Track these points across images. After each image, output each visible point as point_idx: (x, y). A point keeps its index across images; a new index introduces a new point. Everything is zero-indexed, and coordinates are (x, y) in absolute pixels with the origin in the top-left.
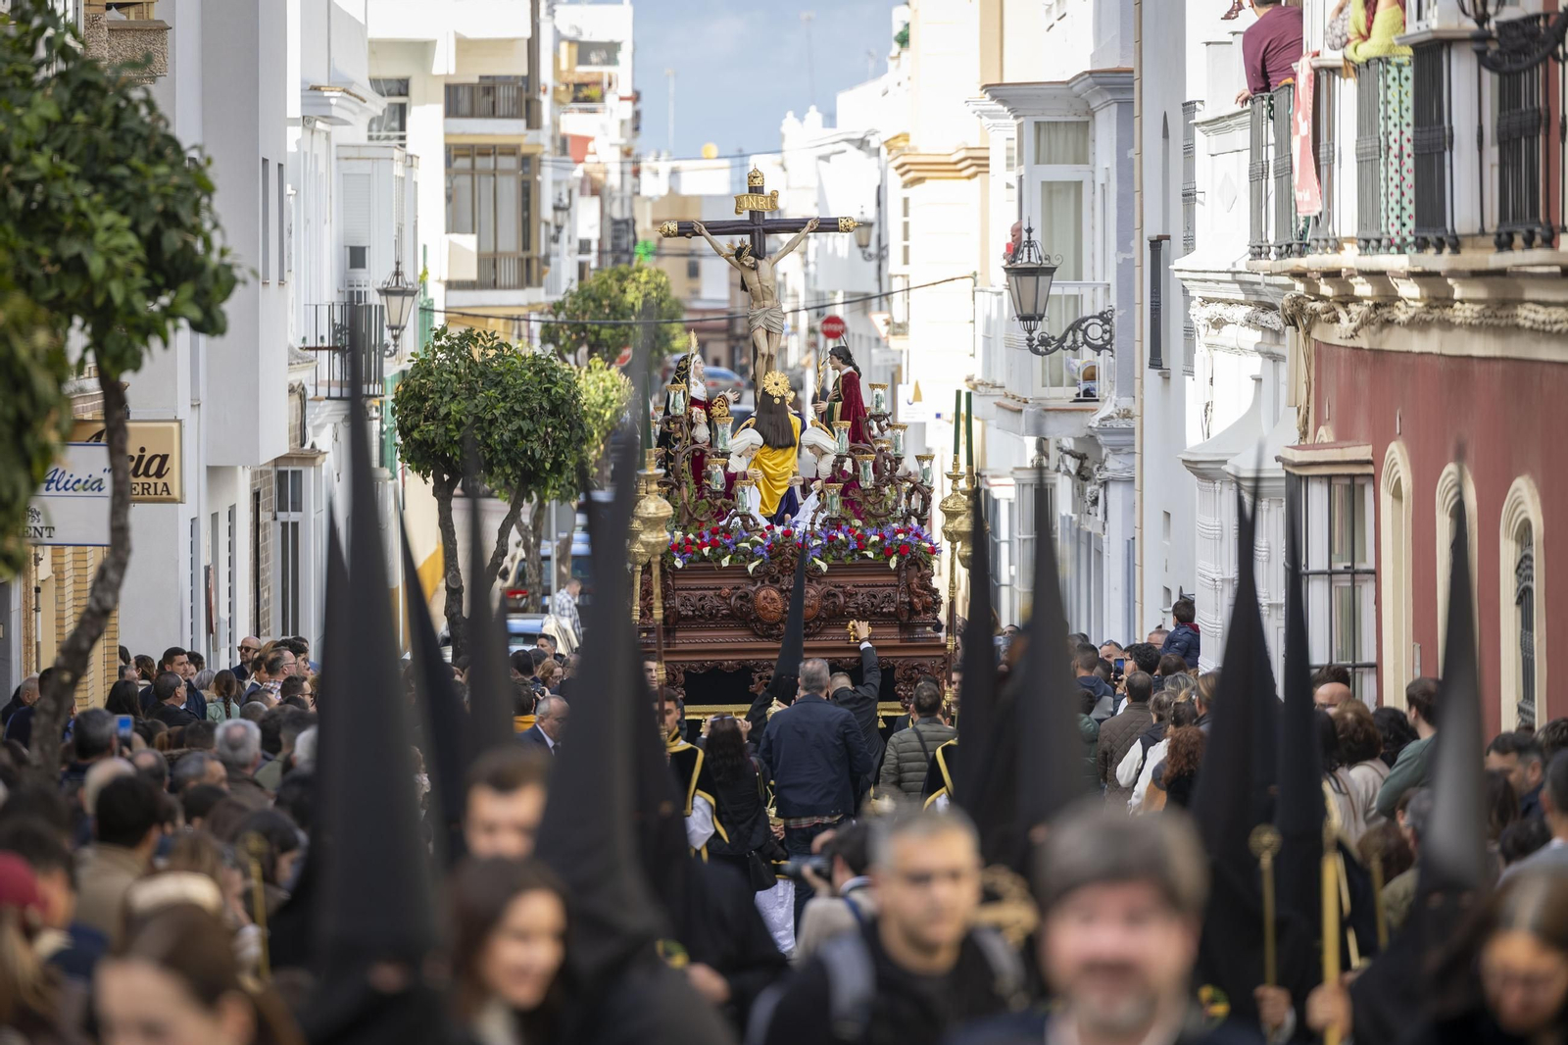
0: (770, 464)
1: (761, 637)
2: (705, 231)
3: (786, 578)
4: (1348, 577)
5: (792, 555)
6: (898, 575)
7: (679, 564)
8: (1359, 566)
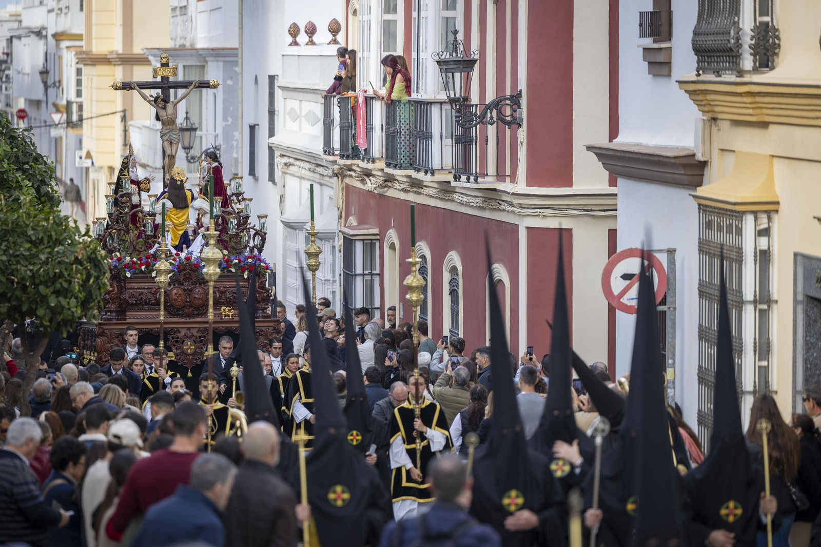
0: (175, 217)
1: (173, 315)
2: (137, 88)
3: (187, 283)
4: (370, 276)
5: (190, 270)
6: (248, 282)
7: (128, 275)
8: (374, 272)
